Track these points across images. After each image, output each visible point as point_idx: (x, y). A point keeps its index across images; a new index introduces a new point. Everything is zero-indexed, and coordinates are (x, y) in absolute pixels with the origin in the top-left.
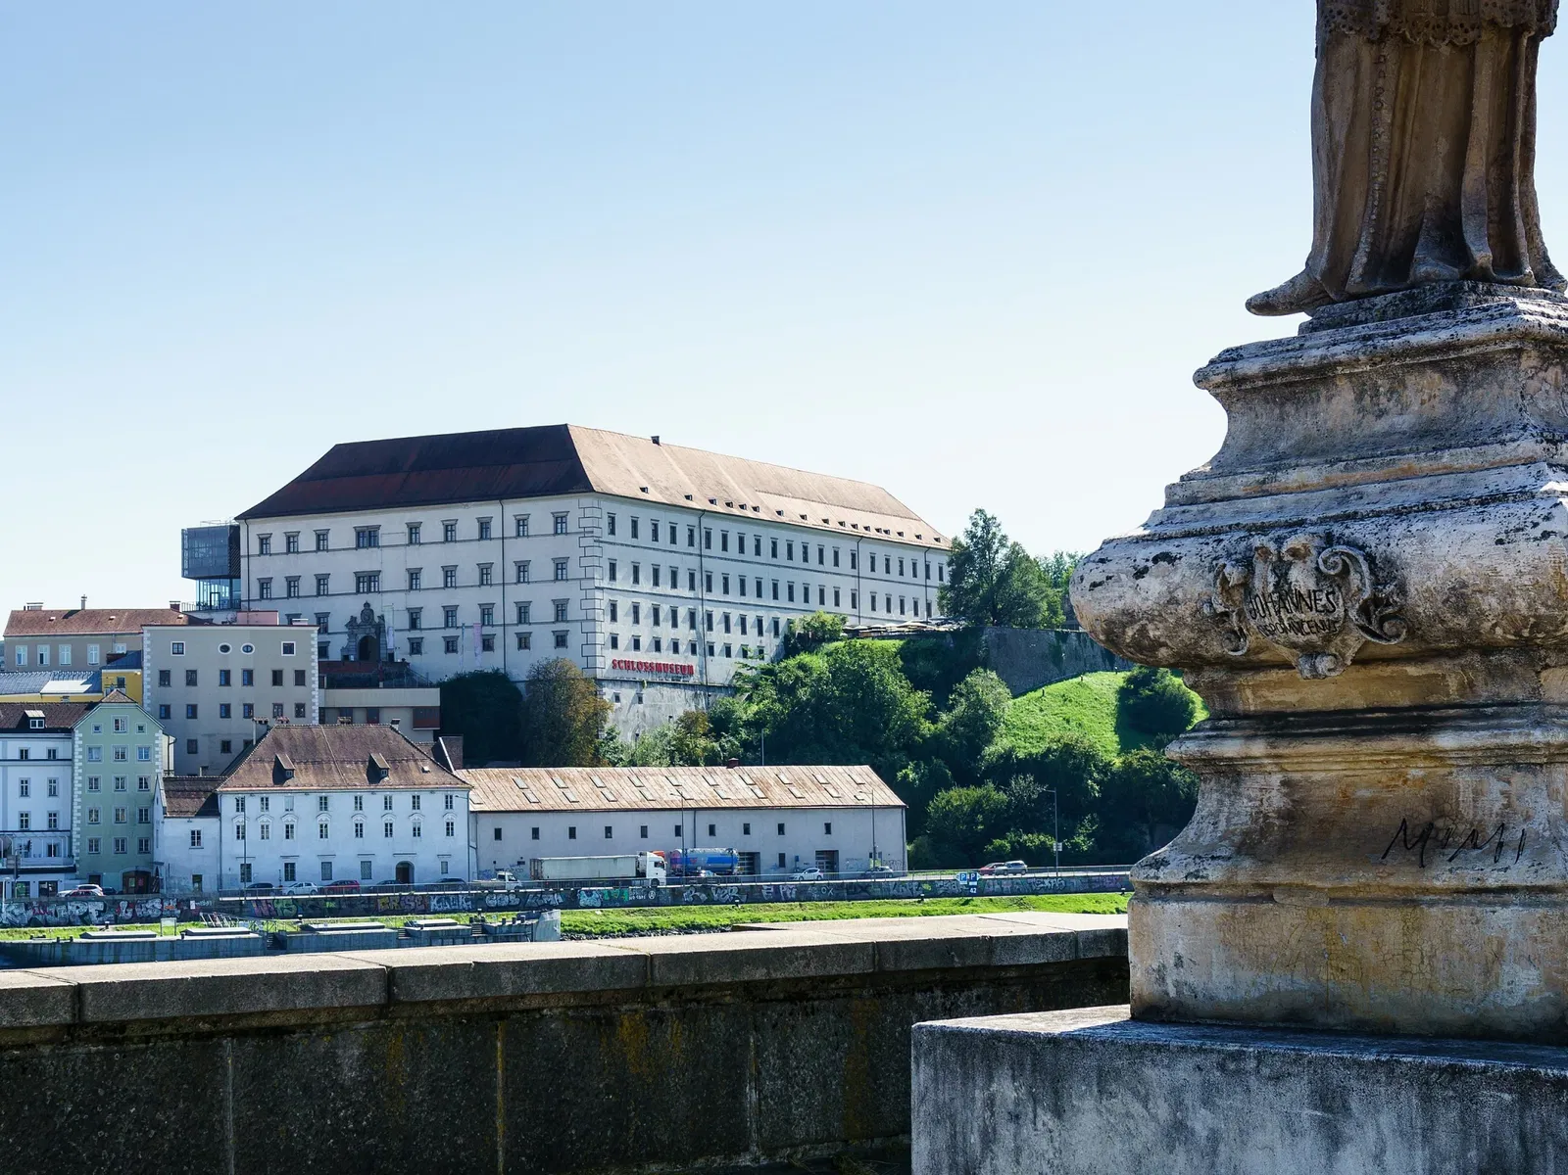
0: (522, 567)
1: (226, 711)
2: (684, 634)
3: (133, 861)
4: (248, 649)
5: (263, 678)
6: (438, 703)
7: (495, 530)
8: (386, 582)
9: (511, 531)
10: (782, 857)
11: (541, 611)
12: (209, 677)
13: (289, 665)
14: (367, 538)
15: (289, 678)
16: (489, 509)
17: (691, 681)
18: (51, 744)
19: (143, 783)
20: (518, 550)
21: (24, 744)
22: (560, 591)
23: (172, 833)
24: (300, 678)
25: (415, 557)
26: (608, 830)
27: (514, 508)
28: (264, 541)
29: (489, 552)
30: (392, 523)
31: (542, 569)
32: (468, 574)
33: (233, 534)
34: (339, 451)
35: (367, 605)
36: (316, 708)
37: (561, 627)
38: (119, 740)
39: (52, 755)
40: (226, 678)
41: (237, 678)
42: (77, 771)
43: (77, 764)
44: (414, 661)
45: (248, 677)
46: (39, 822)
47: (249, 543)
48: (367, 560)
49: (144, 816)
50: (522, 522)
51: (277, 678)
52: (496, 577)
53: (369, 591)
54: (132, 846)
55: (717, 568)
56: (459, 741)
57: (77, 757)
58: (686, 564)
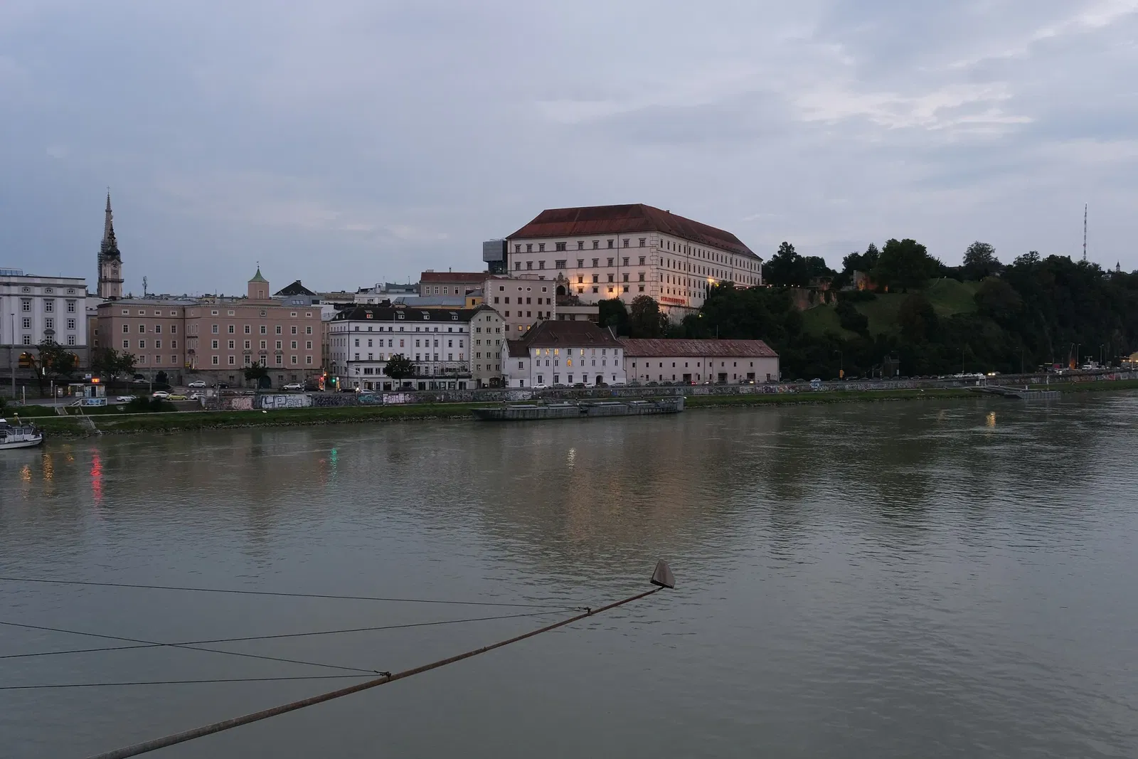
0: (626, 260)
1: (520, 314)
2: (682, 287)
3: (494, 373)
4: (529, 289)
5: (534, 301)
6: (598, 313)
7: (615, 245)
8: (568, 265)
9: (622, 245)
10: (735, 375)
11: (634, 276)
12: (514, 300)
13: (544, 296)
14: (561, 247)
15: (544, 301)
16: (614, 237)
17: (683, 305)
18: (461, 326)
19: (498, 342)
20: (625, 253)
21: (450, 326)
22: (642, 269)
23: (510, 365)
24: (549, 301)
26: (674, 364)
27: (623, 237)
28: (518, 247)
29: (612, 253)
30: (572, 242)
31: (634, 260)
32: (603, 262)
33: (505, 244)
34: (545, 212)
35: (560, 273)
36: (555, 313)
37: (642, 283)
38: (488, 325)
39: (461, 330)
40: (520, 301)
41: (524, 301)
42: (472, 337)
43: (472, 334)
44: (580, 296)
45: (529, 301)
46: (456, 358)
47: (511, 247)
48: (561, 256)
49: (498, 355)
50: (626, 242)
51: (540, 301)
52: (615, 263)
53: (561, 268)
54: (493, 368)
55: (692, 262)
56: (615, 327)
57: (472, 331)
58: (683, 260)
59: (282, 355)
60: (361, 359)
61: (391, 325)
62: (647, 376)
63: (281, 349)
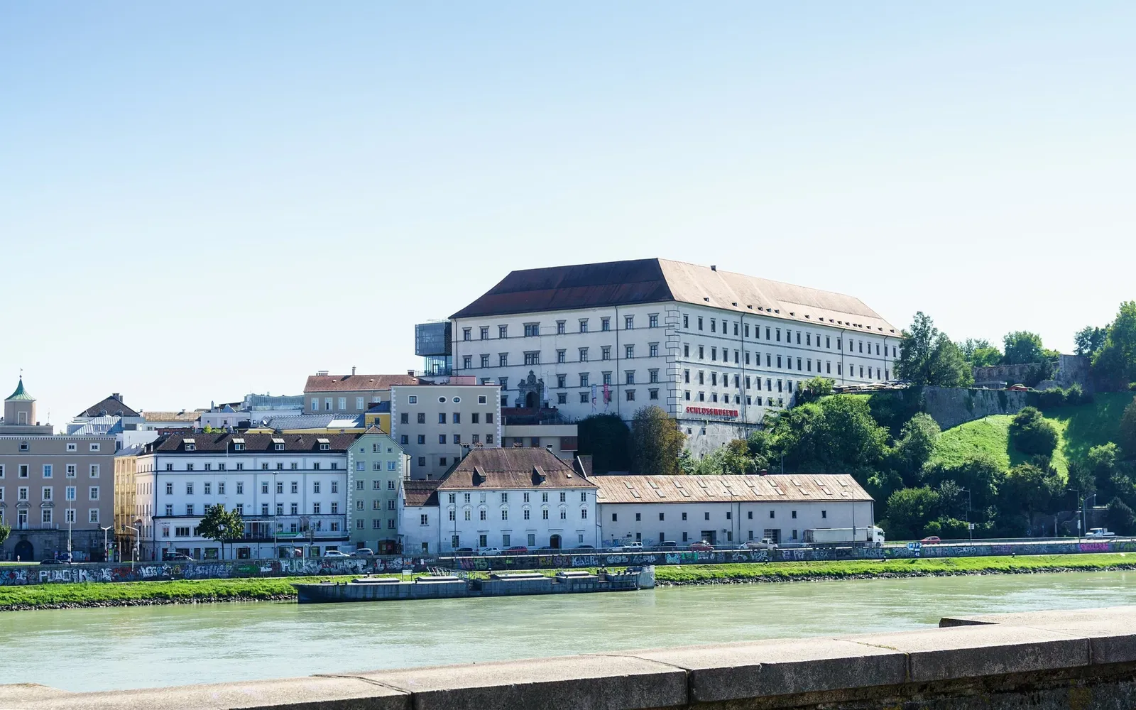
0: (629, 349)
1: (443, 439)
2: (732, 390)
3: (384, 533)
4: (457, 400)
5: (466, 418)
6: (576, 435)
7: (612, 325)
8: (543, 358)
9: (622, 325)
10: (795, 532)
11: (642, 376)
12: (432, 418)
13: (483, 411)
14: (532, 330)
15: (482, 418)
16: (609, 312)
17: (736, 421)
18: (334, 460)
19: (391, 485)
20: (627, 337)
21: (316, 460)
22: (653, 363)
23: (410, 516)
24: (490, 418)
25: (561, 342)
26: (684, 515)
27: (624, 311)
28: (467, 332)
29: (608, 339)
30: (547, 320)
31: (642, 349)
32: (595, 353)
33: (448, 327)
34: (514, 275)
35: (531, 372)
36: (500, 437)
37: (654, 386)
38: (376, 457)
39: (334, 467)
40: (443, 418)
41: (450, 418)
42: (350, 477)
43: (350, 472)
44: (561, 408)
45: (457, 418)
46: (326, 509)
47: (457, 333)
48: (532, 344)
49: (392, 506)
50: (629, 320)
51: (475, 418)
52: (613, 355)
53: (533, 364)
54: (384, 524)
55: (752, 349)
56: (589, 458)
57: (350, 468)
58: (733, 346)
59: (51, 509)
60: (175, 513)
61: (222, 460)
62: (639, 535)
63: (51, 499)
